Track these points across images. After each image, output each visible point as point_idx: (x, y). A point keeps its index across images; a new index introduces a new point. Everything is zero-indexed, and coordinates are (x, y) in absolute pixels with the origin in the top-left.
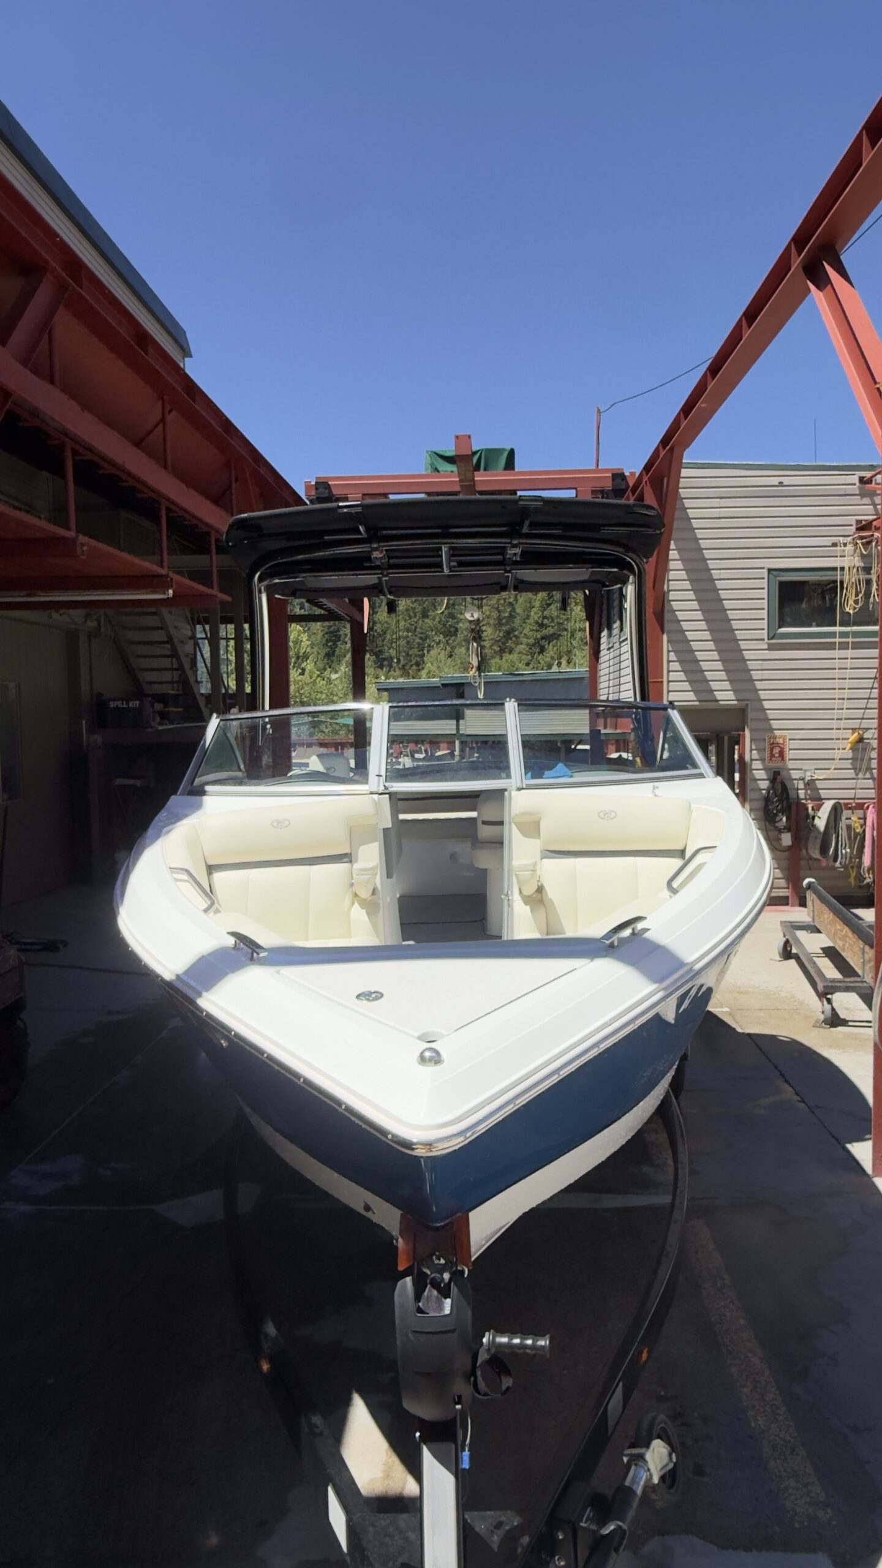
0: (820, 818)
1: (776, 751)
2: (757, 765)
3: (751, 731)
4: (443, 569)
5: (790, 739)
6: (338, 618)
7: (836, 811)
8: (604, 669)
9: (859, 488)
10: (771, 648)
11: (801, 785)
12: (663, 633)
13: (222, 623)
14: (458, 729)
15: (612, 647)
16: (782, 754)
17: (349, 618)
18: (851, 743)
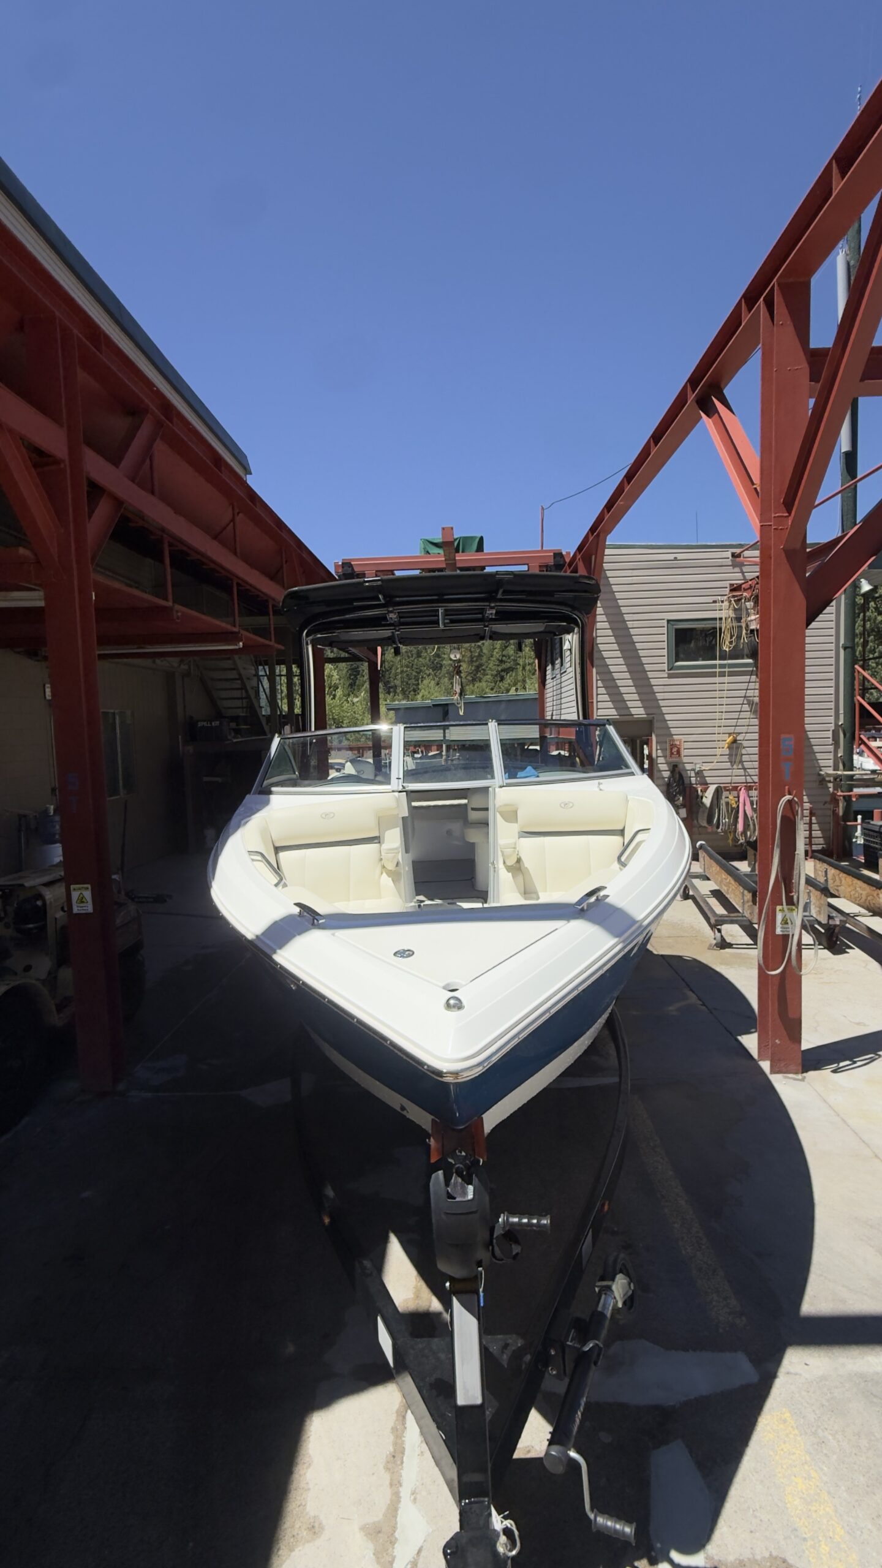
0: (706, 797)
1: (675, 750)
2: (661, 760)
3: (656, 736)
4: (439, 625)
5: (685, 742)
6: (360, 660)
7: (718, 793)
8: (549, 693)
9: (732, 560)
10: (670, 676)
11: (693, 774)
12: (593, 667)
13: (277, 664)
14: (444, 736)
15: (555, 677)
16: (678, 752)
17: (367, 660)
18: (728, 743)
